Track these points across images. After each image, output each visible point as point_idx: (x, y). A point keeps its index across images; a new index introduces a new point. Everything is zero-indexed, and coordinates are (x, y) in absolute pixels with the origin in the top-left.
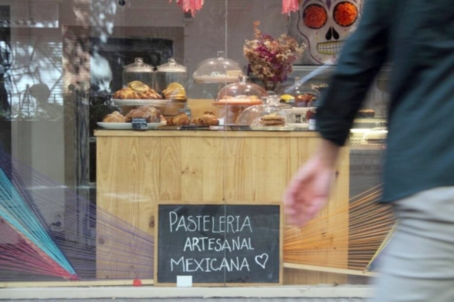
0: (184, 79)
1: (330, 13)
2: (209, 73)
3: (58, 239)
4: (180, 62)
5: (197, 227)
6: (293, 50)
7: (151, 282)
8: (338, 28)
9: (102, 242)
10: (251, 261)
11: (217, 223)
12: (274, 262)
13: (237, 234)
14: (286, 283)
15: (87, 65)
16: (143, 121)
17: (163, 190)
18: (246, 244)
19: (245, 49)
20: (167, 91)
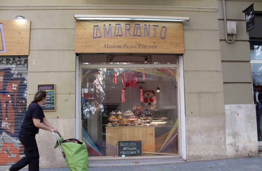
0: (122, 115)
1: (149, 100)
2: (127, 114)
3: (97, 145)
4: (121, 112)
5: (126, 145)
6: (143, 109)
7: (117, 156)
8: (150, 102)
9: (107, 148)
10: (136, 152)
11: (129, 144)
12: (141, 152)
13: (134, 146)
14: (143, 156)
15: (99, 106)
16: (115, 125)
17: (119, 138)
18: (135, 148)
19: (133, 109)
20: (118, 117)
